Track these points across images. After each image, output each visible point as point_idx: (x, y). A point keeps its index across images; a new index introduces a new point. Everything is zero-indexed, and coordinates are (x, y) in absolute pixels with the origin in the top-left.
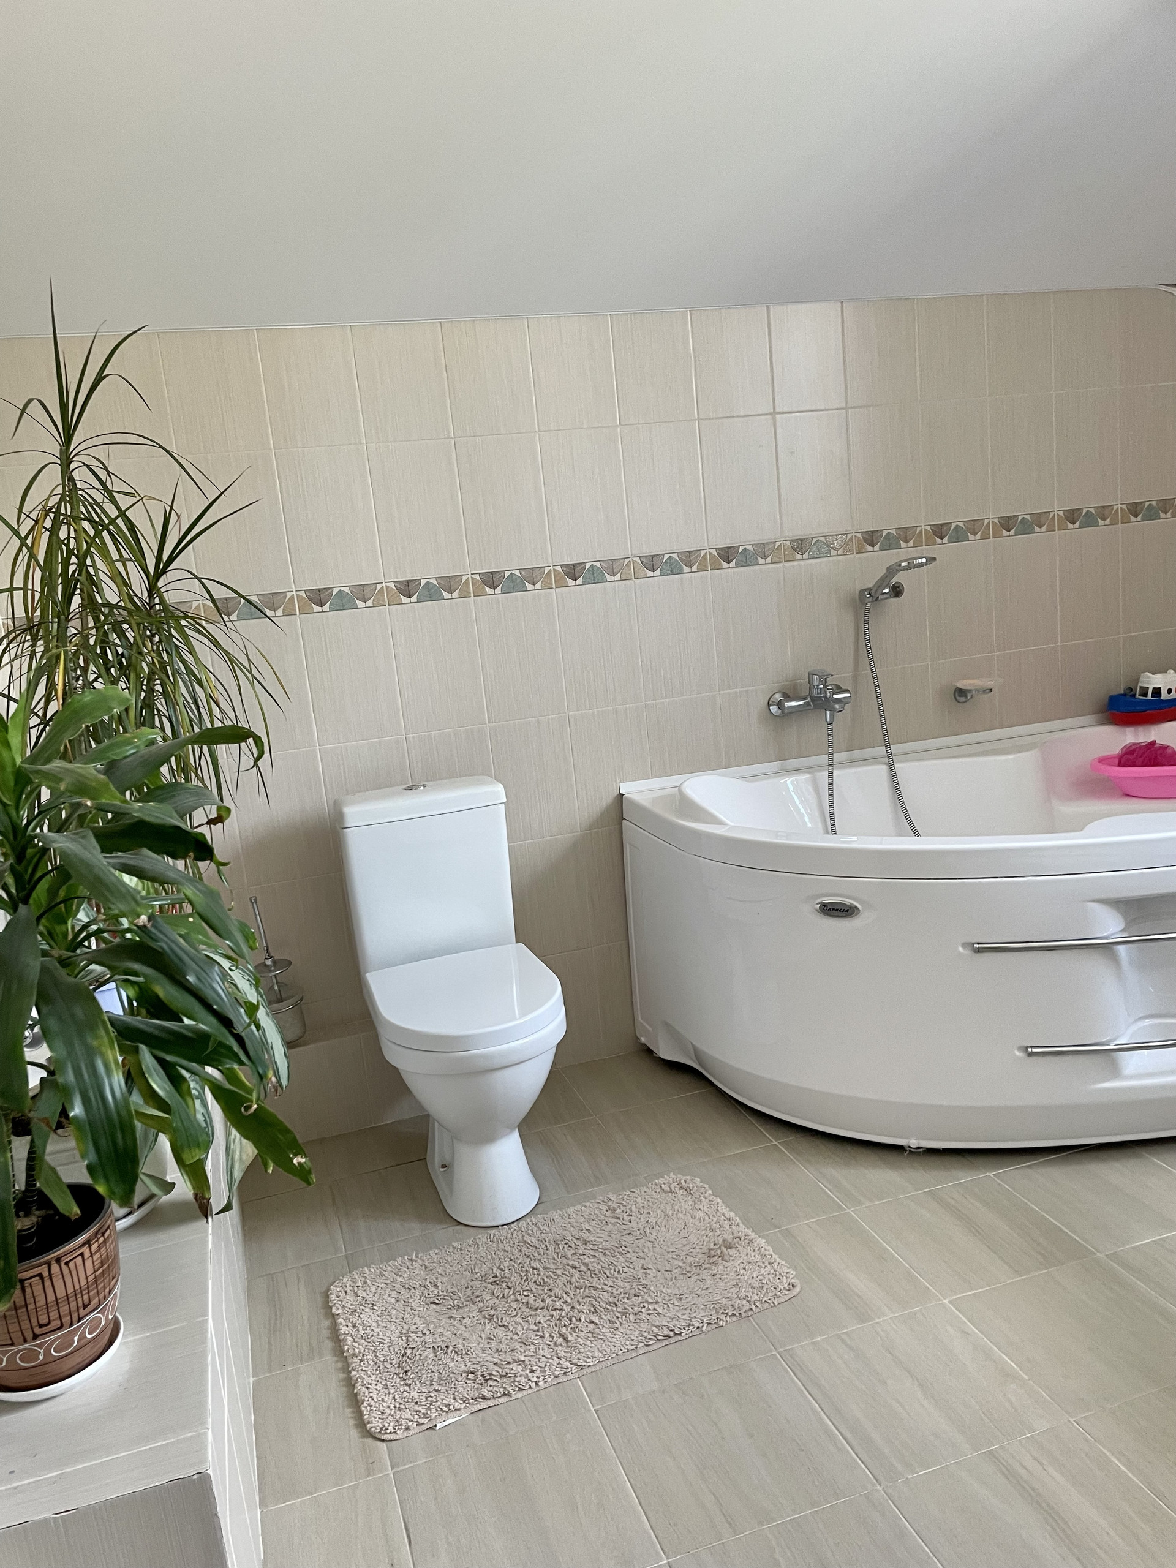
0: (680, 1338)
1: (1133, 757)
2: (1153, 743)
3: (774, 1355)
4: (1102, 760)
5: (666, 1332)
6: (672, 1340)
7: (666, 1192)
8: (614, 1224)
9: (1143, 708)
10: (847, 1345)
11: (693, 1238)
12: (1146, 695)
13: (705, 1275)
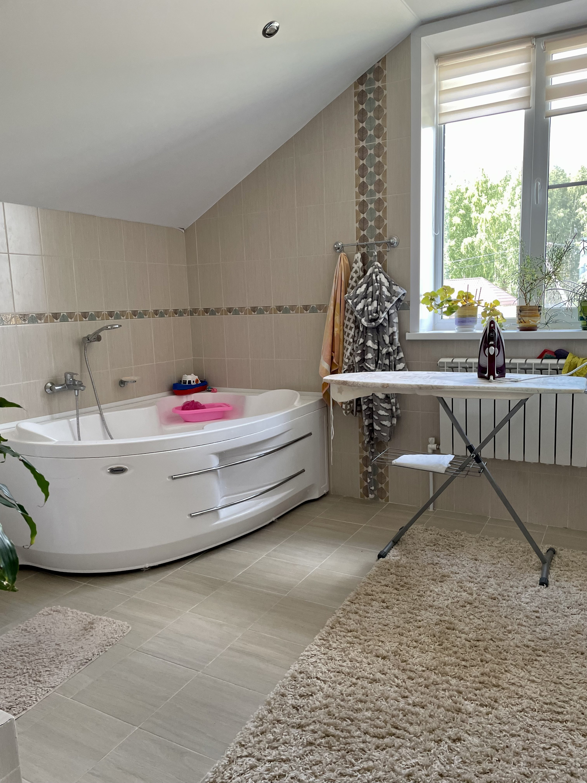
0: (92, 661)
1: (189, 406)
2: (193, 401)
3: (135, 652)
4: (177, 408)
5: (85, 661)
6: (89, 663)
7: (47, 615)
8: (28, 635)
9: (187, 388)
10: (161, 638)
11: (72, 627)
12: (186, 383)
13: (87, 637)
